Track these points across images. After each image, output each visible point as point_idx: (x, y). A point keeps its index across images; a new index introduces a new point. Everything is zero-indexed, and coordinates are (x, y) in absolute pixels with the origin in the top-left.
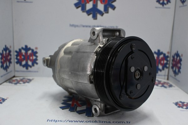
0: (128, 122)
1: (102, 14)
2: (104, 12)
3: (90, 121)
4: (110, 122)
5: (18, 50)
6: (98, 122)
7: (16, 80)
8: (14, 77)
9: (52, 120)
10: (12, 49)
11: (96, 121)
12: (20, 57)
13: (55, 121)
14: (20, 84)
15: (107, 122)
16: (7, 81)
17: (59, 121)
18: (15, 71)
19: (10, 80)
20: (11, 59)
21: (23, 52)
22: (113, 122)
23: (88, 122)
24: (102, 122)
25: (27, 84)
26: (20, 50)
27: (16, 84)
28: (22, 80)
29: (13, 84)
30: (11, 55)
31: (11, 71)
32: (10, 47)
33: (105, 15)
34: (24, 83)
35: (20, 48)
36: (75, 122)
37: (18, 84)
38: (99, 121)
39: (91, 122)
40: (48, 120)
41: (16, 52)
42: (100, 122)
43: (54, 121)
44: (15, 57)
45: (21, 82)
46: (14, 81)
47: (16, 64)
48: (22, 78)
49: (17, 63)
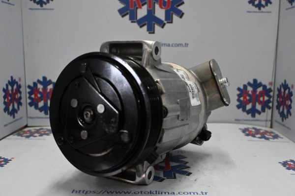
0: (204, 193)
1: (162, 25)
2: (165, 22)
3: (141, 192)
4: (174, 193)
5: (32, 85)
6: (155, 193)
7: (29, 131)
8: (26, 126)
9: (80, 191)
10: (22, 83)
11: (151, 191)
12: (36, 95)
13: (85, 192)
14: (35, 136)
15: (169, 193)
16: (15, 134)
17: (91, 192)
18: (28, 117)
19: (19, 132)
20: (20, 98)
21: (40, 87)
22: (179, 193)
23: (139, 193)
24: (160, 193)
25: (45, 136)
26: (35, 84)
27: (28, 137)
28: (37, 131)
29: (24, 138)
30: (20, 93)
31: (21, 118)
32: (20, 79)
33: (167, 26)
34: (41, 135)
35: (36, 81)
36: (117, 193)
37: (31, 137)
38: (156, 191)
39: (143, 193)
40: (74, 191)
41: (29, 87)
42: (158, 193)
43: (83, 193)
44: (28, 95)
45: (36, 135)
46: (26, 132)
47: (28, 106)
48: (38, 128)
49: (31, 104)
